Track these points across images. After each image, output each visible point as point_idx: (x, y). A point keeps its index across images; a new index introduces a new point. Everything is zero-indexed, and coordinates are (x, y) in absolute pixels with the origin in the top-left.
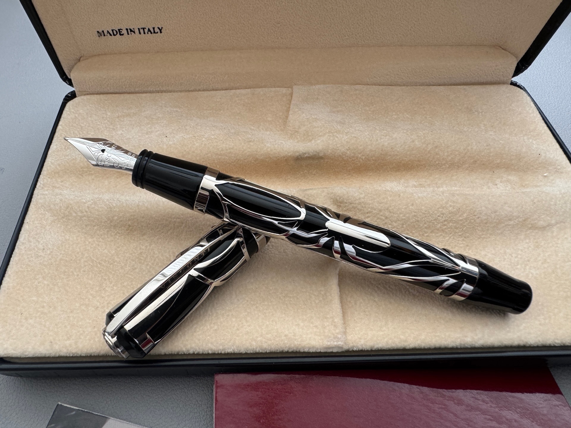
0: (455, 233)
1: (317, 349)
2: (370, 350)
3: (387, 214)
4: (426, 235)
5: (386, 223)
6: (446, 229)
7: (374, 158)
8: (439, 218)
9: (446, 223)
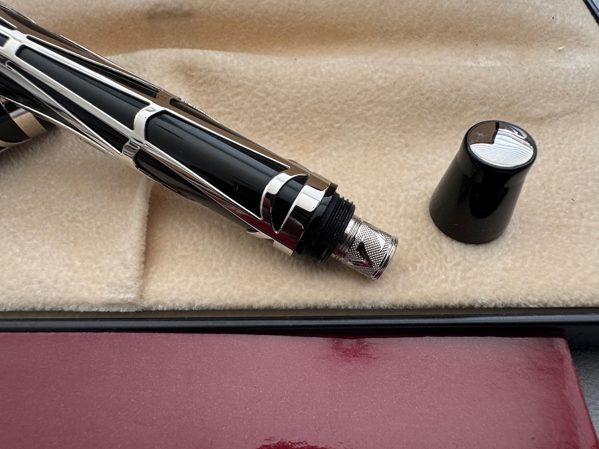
0: (388, 123)
1: (92, 306)
2: (187, 309)
3: (269, 87)
4: (337, 125)
5: (267, 104)
6: (371, 116)
7: (277, 18)
8: (359, 96)
9: (371, 105)
